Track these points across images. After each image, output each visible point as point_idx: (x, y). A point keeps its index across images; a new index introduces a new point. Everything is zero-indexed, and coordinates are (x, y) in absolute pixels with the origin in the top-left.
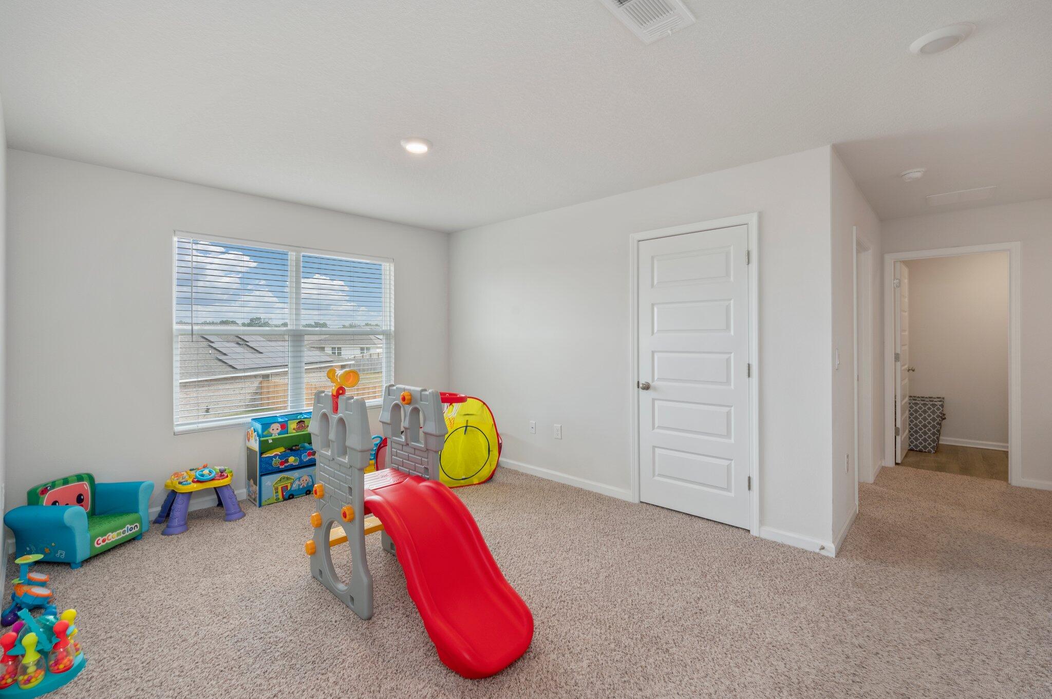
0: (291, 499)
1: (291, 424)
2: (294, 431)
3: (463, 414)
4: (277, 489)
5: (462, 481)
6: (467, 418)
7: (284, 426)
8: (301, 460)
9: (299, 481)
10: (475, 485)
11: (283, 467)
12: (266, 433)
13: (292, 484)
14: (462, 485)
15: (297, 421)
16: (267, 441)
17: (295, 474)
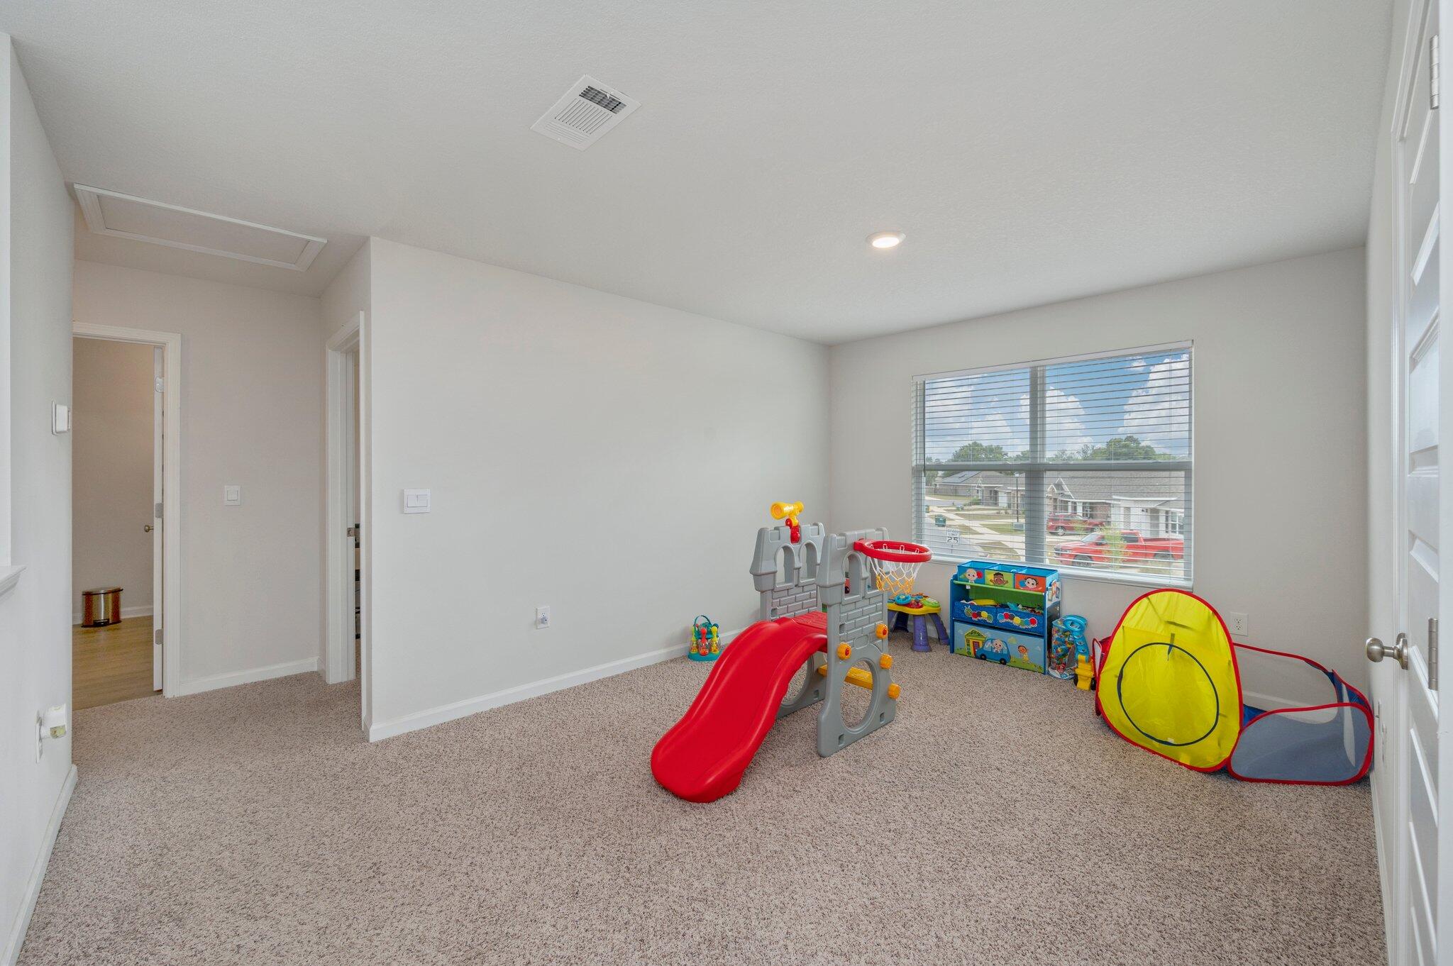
0: (982, 659)
1: (989, 574)
2: (992, 584)
3: (1167, 619)
4: (968, 641)
5: (1157, 744)
6: (1173, 629)
7: (980, 575)
8: (995, 620)
9: (992, 642)
10: (1181, 764)
11: (976, 619)
12: (962, 576)
13: (984, 643)
14: (1156, 750)
15: (995, 572)
16: (965, 586)
17: (988, 633)
